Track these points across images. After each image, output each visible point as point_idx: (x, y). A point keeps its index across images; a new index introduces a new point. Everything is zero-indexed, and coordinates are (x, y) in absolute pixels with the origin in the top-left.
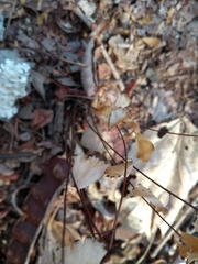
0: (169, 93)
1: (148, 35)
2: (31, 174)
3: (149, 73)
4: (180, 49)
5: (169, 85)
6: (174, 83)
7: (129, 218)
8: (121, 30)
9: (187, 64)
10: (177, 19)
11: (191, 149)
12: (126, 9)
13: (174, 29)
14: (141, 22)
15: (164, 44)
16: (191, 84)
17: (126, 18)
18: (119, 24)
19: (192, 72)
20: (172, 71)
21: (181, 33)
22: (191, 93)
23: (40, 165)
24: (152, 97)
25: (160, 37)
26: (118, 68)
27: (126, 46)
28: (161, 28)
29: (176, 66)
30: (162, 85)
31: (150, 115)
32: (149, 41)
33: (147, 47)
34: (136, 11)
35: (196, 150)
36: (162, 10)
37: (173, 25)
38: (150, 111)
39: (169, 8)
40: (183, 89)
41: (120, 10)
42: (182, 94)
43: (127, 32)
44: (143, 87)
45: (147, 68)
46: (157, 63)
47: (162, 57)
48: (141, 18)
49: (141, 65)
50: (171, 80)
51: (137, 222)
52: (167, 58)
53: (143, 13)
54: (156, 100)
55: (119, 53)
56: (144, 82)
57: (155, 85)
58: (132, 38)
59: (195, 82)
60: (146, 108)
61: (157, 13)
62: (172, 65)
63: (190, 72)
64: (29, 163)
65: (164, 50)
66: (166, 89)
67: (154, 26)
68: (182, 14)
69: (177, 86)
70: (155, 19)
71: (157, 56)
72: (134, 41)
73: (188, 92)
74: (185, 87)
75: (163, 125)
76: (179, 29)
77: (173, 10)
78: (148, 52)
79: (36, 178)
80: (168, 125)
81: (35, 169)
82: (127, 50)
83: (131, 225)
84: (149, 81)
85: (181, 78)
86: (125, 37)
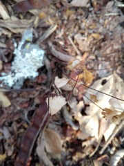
0: (108, 63)
1: (94, 32)
2: (35, 104)
3: (96, 52)
4: (112, 39)
5: (107, 59)
6: (109, 58)
8: (81, 31)
9: (116, 47)
10: (110, 25)
11: (120, 91)
12: (83, 20)
13: (108, 30)
14: (91, 27)
15: (103, 37)
16: (119, 58)
17: (83, 25)
18: (80, 28)
19: (119, 51)
20: (108, 51)
21: (112, 32)
22: (120, 63)
24: (98, 65)
25: (100, 34)
26: (79, 49)
27: (83, 38)
28: (101, 29)
29: (110, 48)
30: (103, 59)
31: (97, 75)
32: (95, 35)
33: (94, 39)
34: (88, 22)
35: (122, 91)
36: (101, 21)
37: (108, 27)
38: (97, 72)
39: (105, 20)
40: (114, 61)
41: (80, 22)
42: (115, 63)
43: (83, 32)
44: (93, 60)
45: (95, 50)
46: (100, 48)
47: (102, 44)
48: (91, 25)
49: (92, 48)
50: (108, 56)
51: (90, 130)
52: (105, 45)
53: (92, 23)
54: (100, 66)
55: (79, 42)
56: (94, 57)
57: (100, 59)
58: (86, 34)
59: (121, 56)
60: (95, 70)
61: (98, 22)
62: (107, 48)
64: (34, 98)
65: (103, 40)
66: (106, 61)
67: (98, 29)
68: (112, 22)
69: (112, 59)
70: (98, 25)
71: (100, 43)
72: (88, 36)
73: (118, 62)
74: (116, 59)
75: (104, 79)
76: (111, 30)
77: (107, 21)
78: (95, 42)
80: (107, 79)
81: (37, 101)
82: (83, 40)
83: (87, 132)
84: (96, 57)
85: (113, 55)
86: (82, 34)
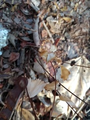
0: (76, 44)
1: (65, 16)
2: (9, 85)
3: (66, 34)
4: (81, 23)
5: (76, 40)
6: (78, 39)
7: (57, 106)
8: (52, 13)
9: (84, 31)
10: (79, 8)
11: (87, 71)
12: (55, 3)
13: (78, 13)
14: (62, 10)
15: (73, 20)
16: (86, 40)
17: (55, 8)
18: (51, 10)
20: (77, 34)
21: (81, 15)
23: (13, 80)
24: (68, 46)
25: (71, 17)
26: (51, 32)
27: (55, 21)
28: (72, 13)
29: (79, 31)
30: (72, 40)
31: (67, 55)
32: (66, 19)
33: (65, 22)
34: (59, 4)
35: (89, 72)
36: (72, 4)
37: (78, 11)
38: (67, 53)
39: (75, 3)
40: (82, 42)
41: (52, 4)
42: (82, 45)
43: (55, 14)
44: (63, 41)
45: (65, 32)
46: (70, 30)
47: (72, 27)
48: (62, 8)
49: (62, 31)
50: (76, 38)
51: (61, 108)
52: (74, 27)
53: (63, 5)
54: (69, 48)
55: (51, 25)
56: (64, 39)
57: (69, 40)
58: (58, 17)
59: (88, 39)
60: (65, 51)
61: (69, 5)
62: (77, 31)
63: (85, 34)
64: (8, 79)
65: (73, 23)
66: (74, 42)
67: (68, 12)
68: (82, 6)
69: (79, 41)
70: (69, 9)
71: (70, 26)
72: (59, 19)
73: (85, 44)
74: (83, 41)
75: (73, 60)
76: (80, 13)
77: (77, 4)
78: (65, 24)
79: (11, 87)
80: (76, 60)
82: (55, 23)
83: (58, 109)
84: (66, 39)
85: (81, 37)
86: (54, 17)
